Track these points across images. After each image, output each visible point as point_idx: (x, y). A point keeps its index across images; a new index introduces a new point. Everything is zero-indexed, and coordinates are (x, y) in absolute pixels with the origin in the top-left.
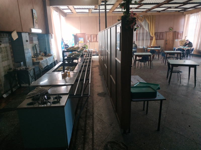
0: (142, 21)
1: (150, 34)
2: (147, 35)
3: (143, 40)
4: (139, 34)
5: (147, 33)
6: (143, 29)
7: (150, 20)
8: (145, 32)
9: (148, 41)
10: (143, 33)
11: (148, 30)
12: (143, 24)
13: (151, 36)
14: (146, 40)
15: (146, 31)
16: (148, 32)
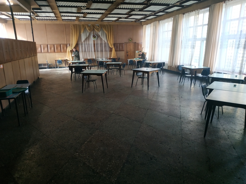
0: (98, 30)
1: (109, 45)
2: (105, 46)
3: (102, 51)
4: (97, 44)
5: (105, 44)
6: (101, 40)
7: (107, 30)
8: (103, 43)
9: (107, 52)
10: (101, 44)
11: (106, 41)
12: (100, 34)
13: (110, 47)
14: (106, 51)
15: (105, 41)
16: (107, 43)
